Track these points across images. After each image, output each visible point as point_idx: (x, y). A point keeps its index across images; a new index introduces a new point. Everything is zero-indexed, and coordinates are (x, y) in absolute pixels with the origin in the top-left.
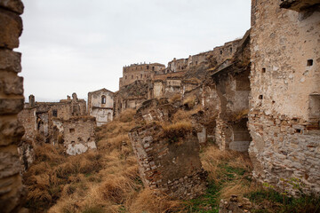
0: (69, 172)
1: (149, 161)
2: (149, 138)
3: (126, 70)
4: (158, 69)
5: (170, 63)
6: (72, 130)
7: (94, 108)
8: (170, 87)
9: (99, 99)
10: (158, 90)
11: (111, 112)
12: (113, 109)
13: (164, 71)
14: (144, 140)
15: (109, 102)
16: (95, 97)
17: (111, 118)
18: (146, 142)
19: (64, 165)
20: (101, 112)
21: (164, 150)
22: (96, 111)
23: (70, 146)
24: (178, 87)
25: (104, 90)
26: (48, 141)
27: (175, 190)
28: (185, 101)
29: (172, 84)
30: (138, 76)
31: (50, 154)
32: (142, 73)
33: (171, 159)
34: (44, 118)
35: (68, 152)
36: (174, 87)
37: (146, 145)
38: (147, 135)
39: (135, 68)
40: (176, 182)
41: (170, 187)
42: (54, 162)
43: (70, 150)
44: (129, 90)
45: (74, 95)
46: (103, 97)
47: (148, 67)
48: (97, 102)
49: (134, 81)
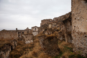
0: (26, 48)
1: (43, 45)
2: (43, 39)
3: (42, 21)
4: (51, 20)
5: (54, 19)
6: (27, 37)
7: (33, 31)
8: (53, 25)
9: (35, 29)
10: (50, 26)
11: (38, 32)
12: (38, 31)
13: (52, 21)
14: (41, 40)
15: (37, 30)
16: (33, 28)
17: (38, 34)
18: (42, 40)
19: (25, 46)
20: (35, 32)
21: (47, 42)
22: (34, 32)
23: (26, 41)
24: (56, 25)
25: (36, 26)
26: (21, 40)
27: (50, 54)
28: (57, 29)
29: (54, 24)
30: (45, 23)
31: (21, 43)
32: (46, 22)
33: (49, 45)
34: (20, 34)
35: (26, 43)
36: (55, 25)
37: (42, 41)
38: (42, 38)
39: (44, 20)
40: (51, 51)
41: (49, 53)
42: (22, 45)
43: (26, 42)
44: (43, 26)
45: (28, 28)
46: (36, 28)
47: (48, 20)
48: (34, 30)
49: (44, 24)
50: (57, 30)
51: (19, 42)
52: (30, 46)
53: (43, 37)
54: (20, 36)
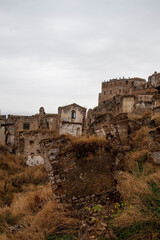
0: (24, 181)
1: (55, 174)
2: (55, 151)
3: (105, 85)
4: (138, 83)
5: (150, 78)
6: (31, 142)
7: (64, 123)
8: (141, 102)
9: (69, 114)
11: (80, 127)
12: (83, 124)
13: (143, 86)
14: (50, 152)
15: (79, 117)
16: (65, 112)
17: (80, 133)
18: (52, 154)
19: (20, 174)
20: (71, 127)
21: (70, 165)
22: (66, 126)
23: (30, 157)
24: (150, 103)
25: (74, 105)
26: (14, 152)
27: (80, 207)
28: (153, 118)
29: (143, 99)
30: (116, 91)
31: (11, 164)
32: (121, 88)
33: (78, 175)
34: (11, 130)
35: (28, 163)
36: (146, 103)
37: (52, 157)
38: (54, 147)
39: (114, 83)
40: (82, 199)
41: (74, 203)
42: (12, 171)
43: (30, 161)
44: (107, 106)
45: (42, 109)
46: (73, 112)
47: (127, 81)
48: (66, 116)
50: (153, 122)
51: (5, 158)
52: (37, 174)
53: (56, 145)
54: (12, 139)
